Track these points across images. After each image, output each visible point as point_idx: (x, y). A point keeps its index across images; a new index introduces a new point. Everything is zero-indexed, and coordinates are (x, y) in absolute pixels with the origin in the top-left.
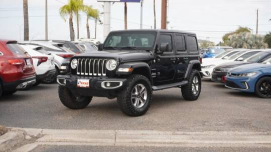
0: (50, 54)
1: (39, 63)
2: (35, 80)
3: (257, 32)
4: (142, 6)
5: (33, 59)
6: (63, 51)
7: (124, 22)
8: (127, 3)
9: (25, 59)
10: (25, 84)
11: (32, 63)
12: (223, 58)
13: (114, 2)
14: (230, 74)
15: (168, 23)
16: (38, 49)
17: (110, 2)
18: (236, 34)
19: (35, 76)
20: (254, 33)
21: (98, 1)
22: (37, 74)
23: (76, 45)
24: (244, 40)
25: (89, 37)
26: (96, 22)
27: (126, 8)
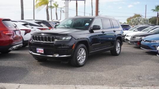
0: (32, 28)
1: (25, 34)
2: (22, 44)
3: (146, 17)
4: (85, 3)
5: (21, 31)
6: (41, 26)
7: (76, 11)
8: (78, 1)
9: (15, 31)
10: (14, 47)
11: (20, 33)
13: (71, 0)
15: (99, 12)
16: (24, 25)
19: (22, 42)
20: (144, 18)
23: (49, 23)
25: (57, 19)
26: (61, 11)
27: (77, 4)
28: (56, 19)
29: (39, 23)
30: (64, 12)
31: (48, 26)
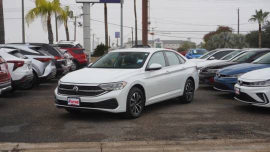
0: (27, 58)
1: (15, 68)
2: (10, 87)
3: (238, 32)
4: (122, 7)
5: (8, 64)
6: (41, 54)
7: (104, 24)
8: (107, 4)
11: (7, 67)
12: (209, 59)
13: (93, 3)
14: (219, 75)
15: (150, 23)
16: (13, 53)
17: (89, 3)
18: (217, 35)
19: (10, 82)
20: (236, 33)
21: (77, 2)
22: (13, 79)
23: (55, 48)
24: (225, 40)
25: (68, 40)
26: (75, 24)
27: (106, 9)
28: (66, 39)
29: (36, 49)
30: (81, 25)
31: (52, 54)
